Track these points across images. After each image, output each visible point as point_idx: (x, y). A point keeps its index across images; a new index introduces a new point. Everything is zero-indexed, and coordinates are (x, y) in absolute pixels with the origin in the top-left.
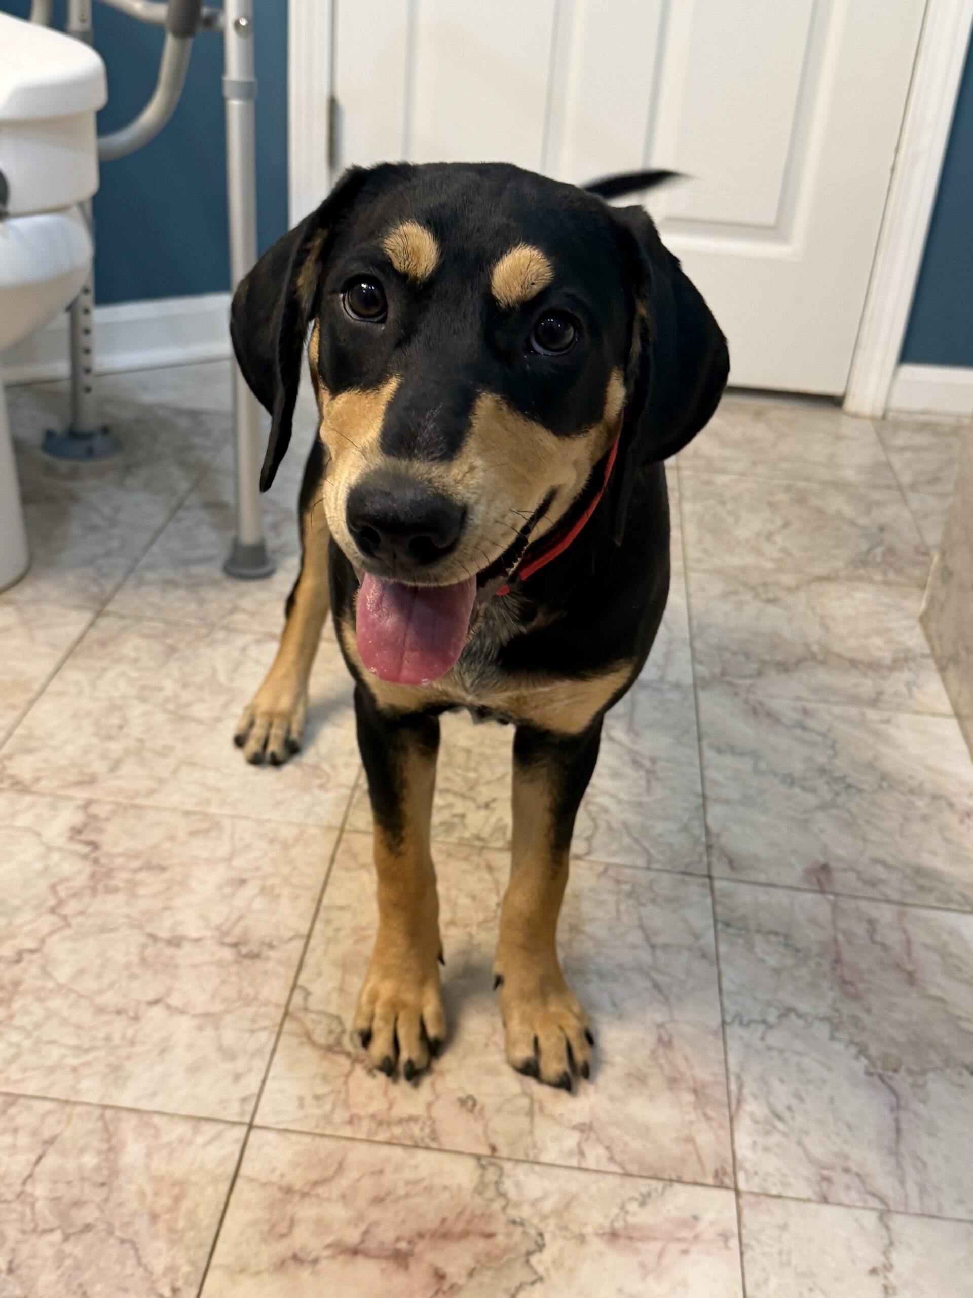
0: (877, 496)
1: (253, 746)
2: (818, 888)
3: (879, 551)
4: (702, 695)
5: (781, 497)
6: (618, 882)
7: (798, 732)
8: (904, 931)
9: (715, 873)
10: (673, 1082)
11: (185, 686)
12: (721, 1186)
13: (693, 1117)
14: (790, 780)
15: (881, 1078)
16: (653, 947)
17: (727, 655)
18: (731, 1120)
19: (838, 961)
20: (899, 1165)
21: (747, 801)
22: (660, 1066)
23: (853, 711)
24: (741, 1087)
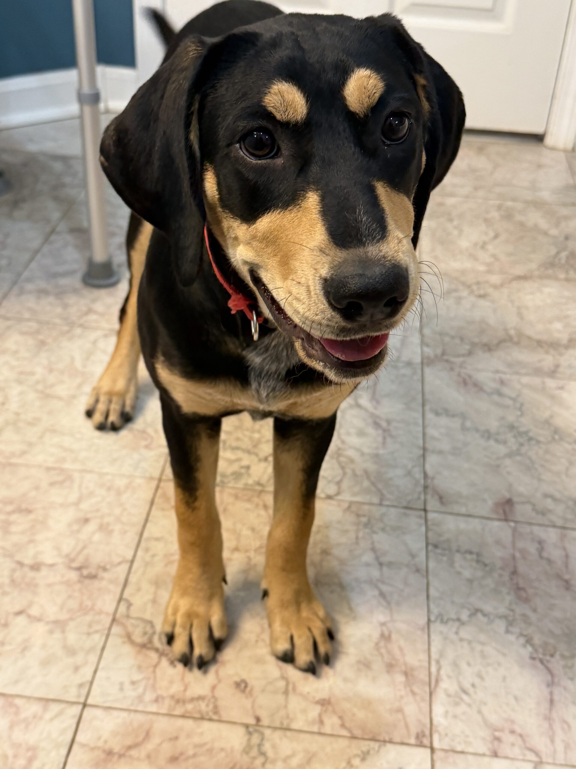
0: (564, 211)
1: (98, 417)
2: (503, 517)
3: (564, 255)
4: (427, 370)
5: (495, 215)
6: (358, 516)
7: (496, 397)
8: (565, 549)
9: (429, 508)
10: (390, 667)
11: (51, 371)
12: (421, 745)
13: (403, 693)
14: (488, 435)
15: (541, 661)
16: (381, 564)
17: (447, 339)
18: (431, 694)
19: (514, 572)
20: (551, 727)
21: (456, 452)
22: (382, 655)
23: (536, 381)
24: (439, 670)
